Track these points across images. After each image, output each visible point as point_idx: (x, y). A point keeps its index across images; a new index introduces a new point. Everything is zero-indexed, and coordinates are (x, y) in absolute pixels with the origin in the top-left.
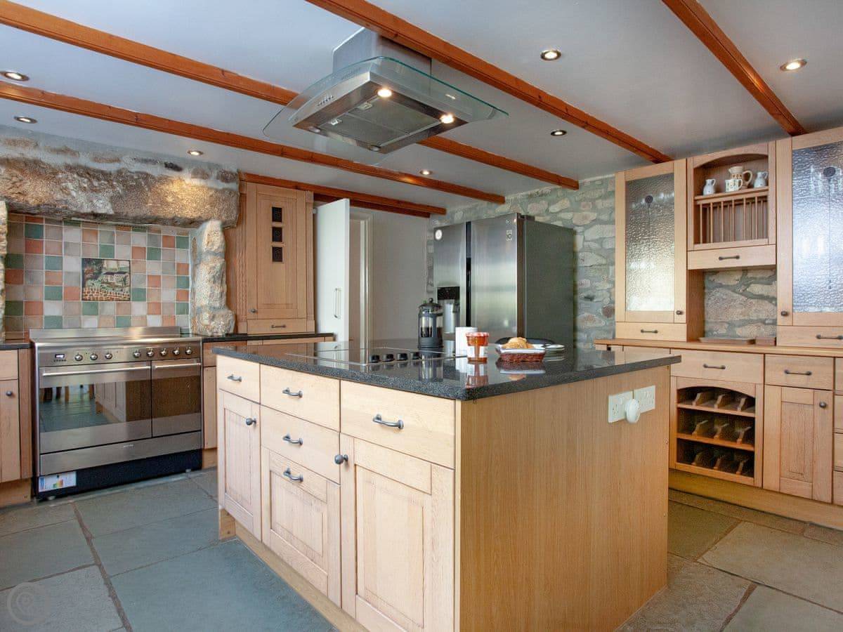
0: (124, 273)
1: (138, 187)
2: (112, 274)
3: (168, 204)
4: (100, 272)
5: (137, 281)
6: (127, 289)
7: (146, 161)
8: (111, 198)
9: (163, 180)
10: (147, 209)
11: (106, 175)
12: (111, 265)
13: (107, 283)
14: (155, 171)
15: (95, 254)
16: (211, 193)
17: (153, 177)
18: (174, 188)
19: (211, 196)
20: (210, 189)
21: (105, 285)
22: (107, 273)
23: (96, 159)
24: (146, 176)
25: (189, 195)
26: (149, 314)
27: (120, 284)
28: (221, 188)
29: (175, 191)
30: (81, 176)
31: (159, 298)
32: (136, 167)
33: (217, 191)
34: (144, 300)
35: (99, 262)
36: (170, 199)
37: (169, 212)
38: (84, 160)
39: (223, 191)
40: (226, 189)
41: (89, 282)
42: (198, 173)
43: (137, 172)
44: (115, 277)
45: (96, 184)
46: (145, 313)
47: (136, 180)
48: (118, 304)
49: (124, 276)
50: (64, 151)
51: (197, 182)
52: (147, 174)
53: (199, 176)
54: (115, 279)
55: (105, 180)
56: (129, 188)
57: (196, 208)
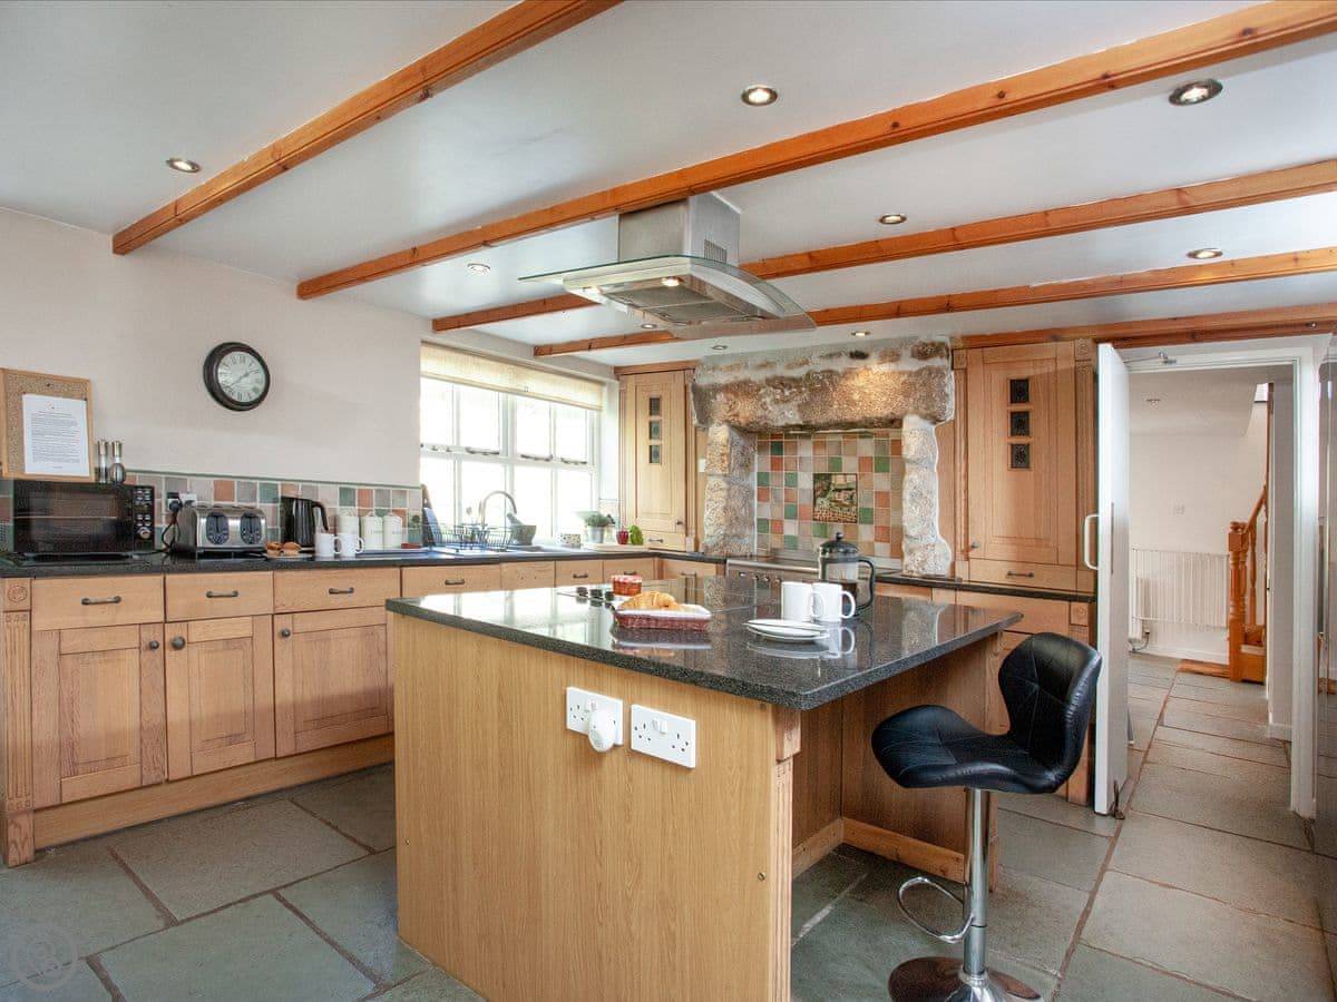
0: (851, 489)
1: (824, 389)
2: (840, 490)
3: (854, 403)
4: (829, 488)
5: (865, 500)
6: (854, 508)
7: (831, 356)
8: (799, 406)
9: (848, 374)
10: (834, 413)
11: (795, 382)
12: (838, 480)
13: (835, 501)
14: (840, 365)
15: (824, 470)
16: (903, 379)
17: (838, 374)
18: (859, 381)
19: (904, 383)
20: (902, 373)
21: (833, 504)
22: (836, 490)
23: (789, 367)
24: (831, 372)
25: (877, 386)
26: (876, 540)
27: (847, 503)
28: (915, 369)
29: (861, 384)
30: (775, 388)
31: (888, 521)
32: (820, 366)
33: (910, 374)
34: (871, 523)
35: (828, 476)
36: (856, 397)
37: (855, 414)
38: (781, 371)
39: (918, 373)
40: (924, 369)
41: (819, 501)
42: (886, 355)
43: (823, 372)
44: (842, 494)
45: (787, 393)
46: (872, 539)
47: (821, 381)
48: (845, 526)
49: (850, 492)
50: (766, 365)
51: (886, 368)
52: (831, 371)
53: (888, 359)
54: (842, 497)
55: (796, 387)
56: (813, 391)
57: (885, 402)
